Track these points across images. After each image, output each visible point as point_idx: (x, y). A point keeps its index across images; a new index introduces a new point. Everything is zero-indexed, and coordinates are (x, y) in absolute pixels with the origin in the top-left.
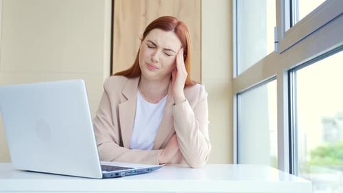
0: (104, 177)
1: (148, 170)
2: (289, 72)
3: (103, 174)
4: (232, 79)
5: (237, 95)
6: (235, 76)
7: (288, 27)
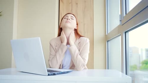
0: (49, 75)
1: (67, 72)
2: (125, 33)
3: (48, 74)
4: (106, 35)
5: (108, 41)
6: (107, 34)
7: (125, 15)
